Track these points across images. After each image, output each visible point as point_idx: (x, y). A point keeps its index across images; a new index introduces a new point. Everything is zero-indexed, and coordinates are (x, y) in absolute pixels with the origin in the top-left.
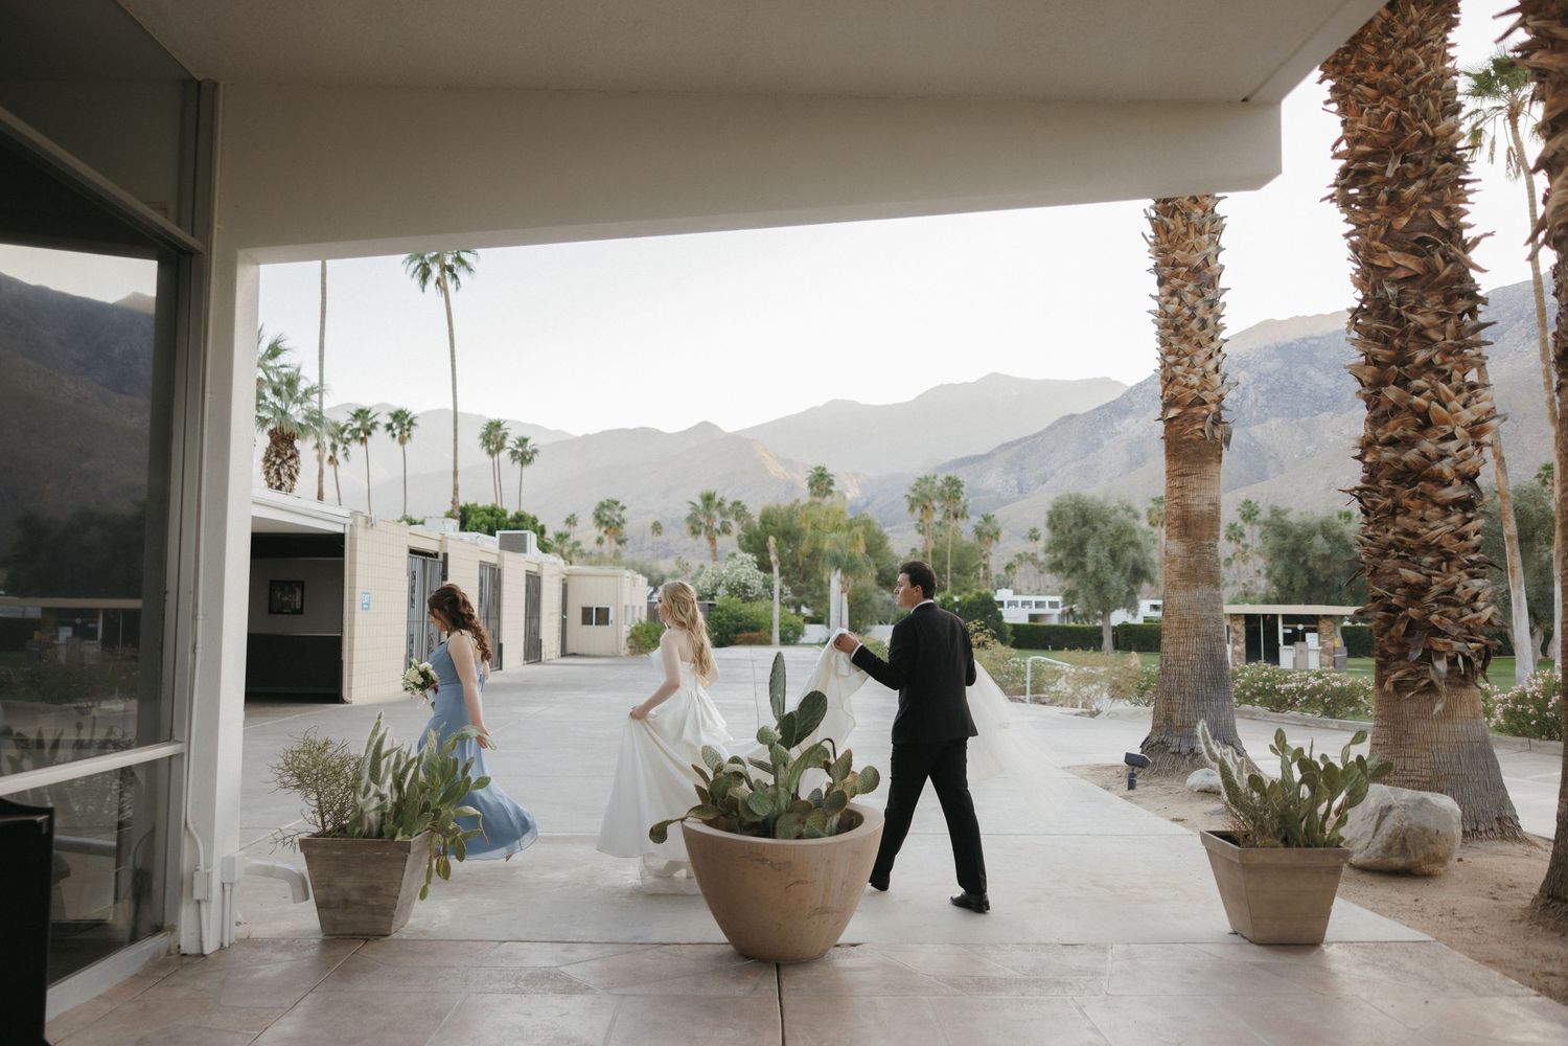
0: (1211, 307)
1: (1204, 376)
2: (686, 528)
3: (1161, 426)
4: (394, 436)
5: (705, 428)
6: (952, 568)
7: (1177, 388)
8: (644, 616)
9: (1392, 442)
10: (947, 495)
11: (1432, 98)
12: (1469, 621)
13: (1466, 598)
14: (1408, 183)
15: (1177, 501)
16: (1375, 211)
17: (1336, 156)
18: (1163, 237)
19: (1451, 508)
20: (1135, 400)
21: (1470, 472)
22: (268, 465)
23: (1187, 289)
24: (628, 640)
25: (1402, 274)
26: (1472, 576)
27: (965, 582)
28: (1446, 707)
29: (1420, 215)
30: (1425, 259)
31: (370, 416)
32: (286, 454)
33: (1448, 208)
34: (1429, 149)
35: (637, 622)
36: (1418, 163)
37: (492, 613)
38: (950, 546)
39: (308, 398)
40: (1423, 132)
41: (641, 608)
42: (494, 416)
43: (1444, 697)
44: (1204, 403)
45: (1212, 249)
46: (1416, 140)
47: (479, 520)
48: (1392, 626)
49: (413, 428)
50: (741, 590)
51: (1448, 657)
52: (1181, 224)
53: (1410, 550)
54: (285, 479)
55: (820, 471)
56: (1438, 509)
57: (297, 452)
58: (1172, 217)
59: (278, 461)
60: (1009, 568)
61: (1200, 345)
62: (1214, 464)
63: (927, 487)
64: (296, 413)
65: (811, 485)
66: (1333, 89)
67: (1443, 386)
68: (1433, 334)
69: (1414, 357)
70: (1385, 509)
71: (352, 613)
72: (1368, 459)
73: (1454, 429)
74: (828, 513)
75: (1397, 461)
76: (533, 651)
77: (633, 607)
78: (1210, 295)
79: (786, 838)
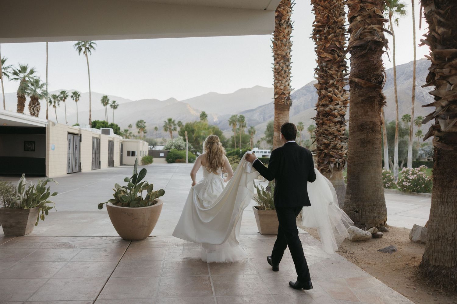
0: (288, 67)
1: (285, 86)
2: (163, 129)
3: (274, 100)
4: (73, 99)
5: (172, 99)
6: (241, 142)
7: (278, 90)
8: (147, 154)
9: (323, 105)
10: (240, 120)
11: (337, 11)
12: (340, 153)
13: (340, 147)
14: (330, 34)
15: (277, 121)
16: (322, 42)
17: (313, 26)
18: (275, 47)
19: (337, 123)
20: (297, 94)
21: (342, 114)
22: (30, 107)
23: (281, 62)
24: (141, 161)
25: (327, 59)
26: (342, 142)
27: (245, 146)
28: (333, 176)
29: (333, 43)
30: (333, 55)
31: (66, 93)
32: (36, 104)
33: (340, 42)
34: (336, 25)
35: (144, 155)
36: (333, 29)
37: (97, 152)
38: (241, 135)
39: (43, 87)
40: (334, 20)
41: (146, 152)
42: (106, 94)
43: (333, 174)
44: (285, 94)
45: (288, 51)
46: (332, 22)
47: (100, 125)
48: (321, 154)
49: (80, 97)
50: (178, 147)
51: (334, 163)
52: (280, 43)
53: (327, 135)
54: (35, 111)
55: (203, 113)
56: (334, 124)
57: (40, 103)
58: (278, 41)
59: (33, 106)
60: (258, 142)
61: (284, 78)
62: (287, 111)
63: (234, 118)
64: (39, 91)
65: (201, 117)
66: (314, 7)
67: (336, 90)
68: (334, 76)
69: (329, 82)
70: (321, 124)
71: (48, 151)
72: (318, 110)
73: (339, 102)
74: (202, 125)
75: (324, 110)
76: (111, 163)
77: (143, 152)
78: (287, 63)
79: (133, 207)
